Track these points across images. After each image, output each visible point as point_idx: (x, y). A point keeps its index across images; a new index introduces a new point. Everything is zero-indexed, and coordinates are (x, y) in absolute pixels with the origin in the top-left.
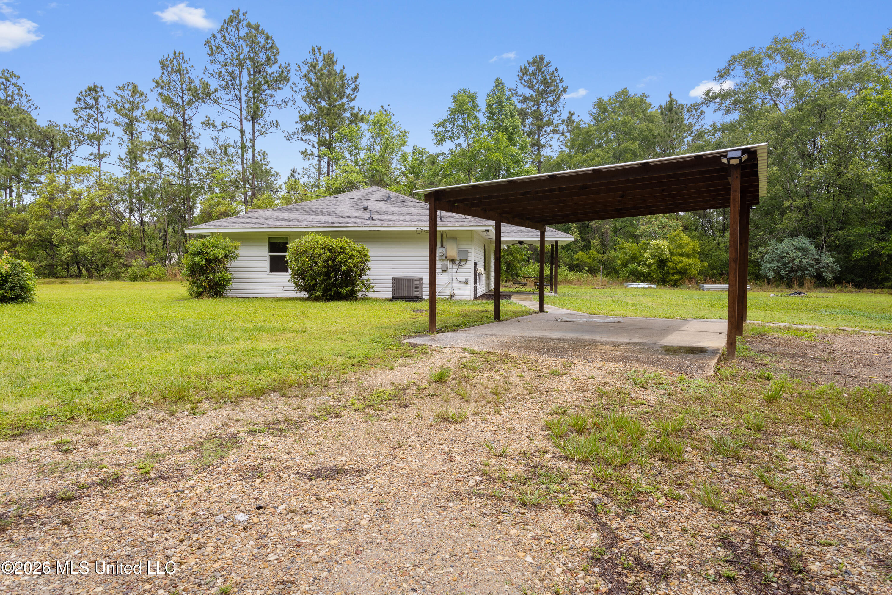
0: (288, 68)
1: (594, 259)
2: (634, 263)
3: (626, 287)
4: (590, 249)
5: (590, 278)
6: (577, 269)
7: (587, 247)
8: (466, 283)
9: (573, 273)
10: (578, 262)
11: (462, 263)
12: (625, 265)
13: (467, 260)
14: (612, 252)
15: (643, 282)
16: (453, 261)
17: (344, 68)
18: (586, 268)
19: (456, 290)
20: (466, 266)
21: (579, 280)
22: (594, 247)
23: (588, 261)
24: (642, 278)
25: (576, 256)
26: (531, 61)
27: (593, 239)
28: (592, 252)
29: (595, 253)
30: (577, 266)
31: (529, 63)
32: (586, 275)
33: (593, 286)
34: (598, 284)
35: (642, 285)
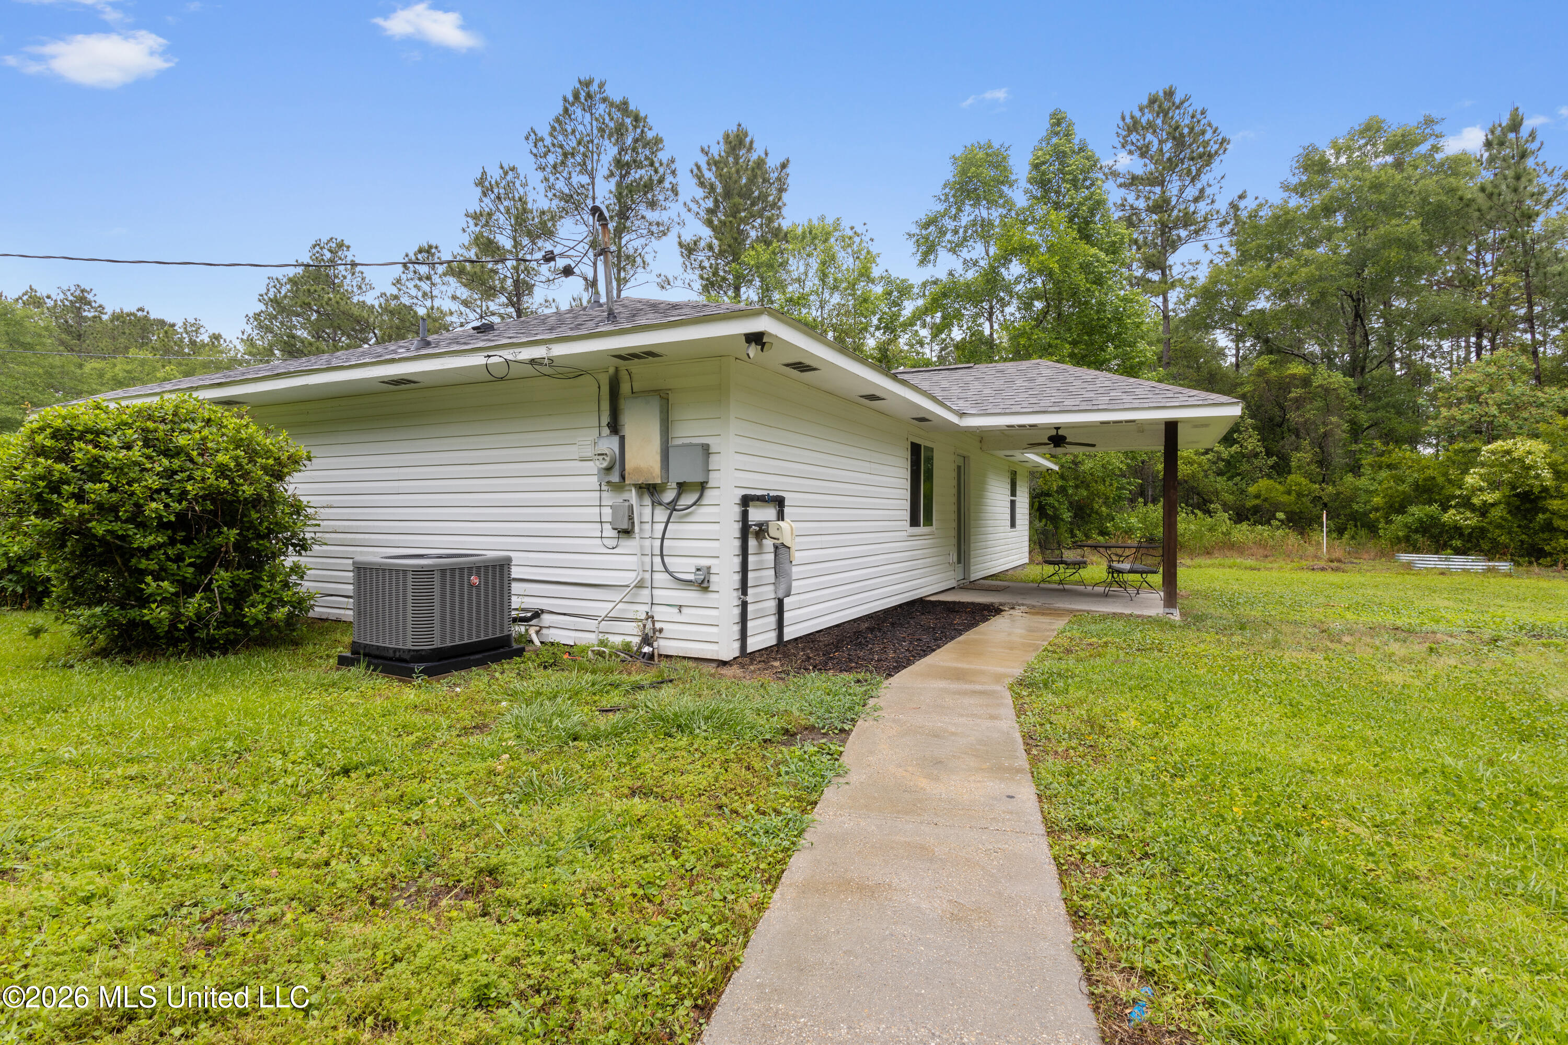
0: (673, 167)
1: (1300, 495)
2: (1430, 502)
3: (1409, 566)
4: (1289, 472)
5: (1293, 539)
6: (1257, 517)
7: (1281, 469)
8: (703, 585)
9: (1244, 526)
10: (1257, 502)
11: (688, 499)
12: (1398, 506)
13: (702, 487)
14: (1349, 478)
15: (1458, 552)
16: (651, 490)
17: (766, 154)
18: (1281, 515)
19: (660, 613)
20: (703, 512)
21: (1261, 544)
22: (1299, 468)
23: (1285, 498)
24: (1457, 543)
25: (1252, 489)
26: (1145, 102)
27: (1297, 449)
28: (1296, 479)
29: (1304, 481)
30: (1256, 510)
31: (1141, 109)
32: (1279, 533)
33: (1304, 563)
34: (1316, 557)
35: (1459, 562)
